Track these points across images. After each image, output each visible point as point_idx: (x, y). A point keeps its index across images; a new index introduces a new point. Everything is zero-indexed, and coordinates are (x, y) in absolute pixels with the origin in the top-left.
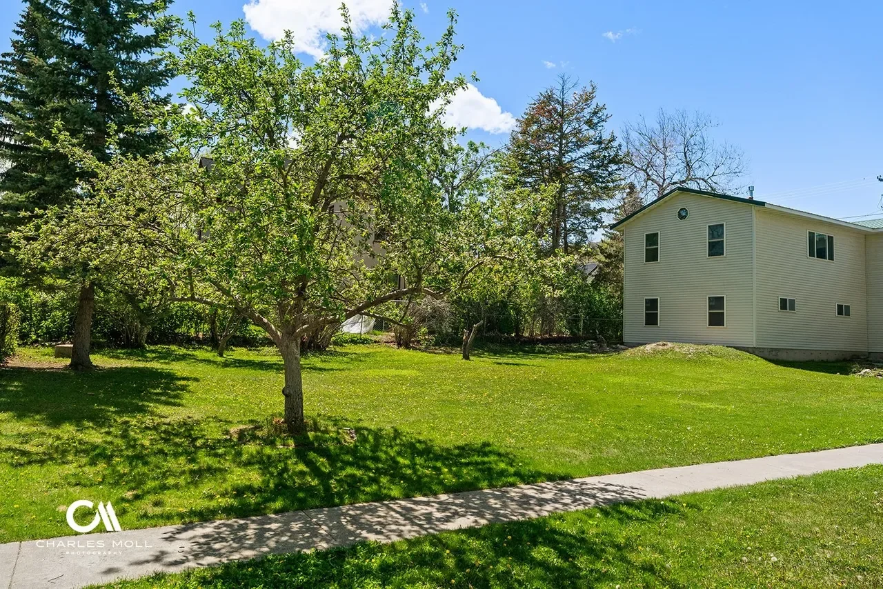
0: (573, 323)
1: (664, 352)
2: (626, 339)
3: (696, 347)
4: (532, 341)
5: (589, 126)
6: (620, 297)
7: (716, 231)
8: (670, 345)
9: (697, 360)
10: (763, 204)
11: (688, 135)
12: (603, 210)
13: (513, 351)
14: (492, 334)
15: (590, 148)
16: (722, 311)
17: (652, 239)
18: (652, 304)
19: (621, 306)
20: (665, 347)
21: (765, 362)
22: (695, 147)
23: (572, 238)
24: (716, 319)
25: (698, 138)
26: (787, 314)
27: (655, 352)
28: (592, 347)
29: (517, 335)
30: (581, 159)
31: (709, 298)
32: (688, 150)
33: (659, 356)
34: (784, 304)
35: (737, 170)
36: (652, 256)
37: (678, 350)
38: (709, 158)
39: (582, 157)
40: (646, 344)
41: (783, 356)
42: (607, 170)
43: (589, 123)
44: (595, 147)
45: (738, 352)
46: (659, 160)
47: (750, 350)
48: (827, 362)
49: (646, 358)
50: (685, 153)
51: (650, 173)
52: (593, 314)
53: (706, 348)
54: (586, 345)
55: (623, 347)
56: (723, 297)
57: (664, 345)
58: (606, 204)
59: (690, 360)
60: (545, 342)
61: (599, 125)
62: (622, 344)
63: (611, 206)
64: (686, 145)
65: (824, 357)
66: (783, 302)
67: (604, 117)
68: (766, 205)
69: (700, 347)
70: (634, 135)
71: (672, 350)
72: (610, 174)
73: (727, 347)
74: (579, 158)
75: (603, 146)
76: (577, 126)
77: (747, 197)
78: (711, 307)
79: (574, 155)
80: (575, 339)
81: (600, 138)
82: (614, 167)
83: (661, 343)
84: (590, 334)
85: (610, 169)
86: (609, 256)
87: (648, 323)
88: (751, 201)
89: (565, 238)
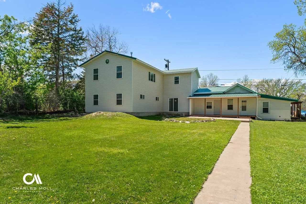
0: (65, 105)
1: (99, 116)
2: (86, 111)
3: (112, 113)
4: (44, 113)
5: (71, 23)
6: (84, 94)
7: (119, 68)
8: (102, 113)
9: (112, 119)
10: (135, 59)
11: (110, 36)
12: (78, 59)
13: (32, 118)
14: (22, 111)
15: (72, 33)
16: (121, 99)
17: (96, 71)
18: (96, 97)
19: (84, 98)
20: (100, 114)
21: (136, 118)
22: (113, 41)
23: (66, 71)
24: (119, 102)
25: (114, 37)
26: (142, 100)
27: (96, 116)
28: (72, 115)
29: (37, 111)
30: (68, 37)
31: (117, 94)
32: (110, 41)
33: (97, 118)
34: (142, 97)
35: (126, 51)
36: (96, 78)
37: (105, 115)
38: (117, 46)
39: (68, 36)
40: (92, 112)
41: (141, 115)
42: (79, 42)
43: (71, 22)
44: (73, 32)
45: (127, 114)
46: (100, 44)
47: (131, 113)
48: (153, 116)
49: (92, 119)
50: (109, 43)
51: (97, 49)
52: (73, 101)
53: (115, 113)
54: (70, 114)
55: (85, 114)
56: (122, 94)
57: (100, 113)
58: (79, 57)
59: (109, 119)
60: (51, 113)
61: (75, 23)
62: (85, 113)
63: (81, 58)
64: (110, 40)
65: (152, 114)
66: (141, 95)
67: (77, 20)
68: (137, 59)
69: (113, 113)
70: (91, 32)
71: (103, 115)
72: (80, 44)
73: (123, 112)
74: (67, 36)
75: (77, 32)
76: (66, 22)
77: (130, 56)
78: (117, 98)
79: (65, 35)
80: (65, 111)
81: (75, 29)
82: (81, 41)
83: (99, 112)
84: (72, 109)
85: (80, 42)
86: (81, 79)
87: (94, 104)
88: (131, 57)
89: (63, 71)
